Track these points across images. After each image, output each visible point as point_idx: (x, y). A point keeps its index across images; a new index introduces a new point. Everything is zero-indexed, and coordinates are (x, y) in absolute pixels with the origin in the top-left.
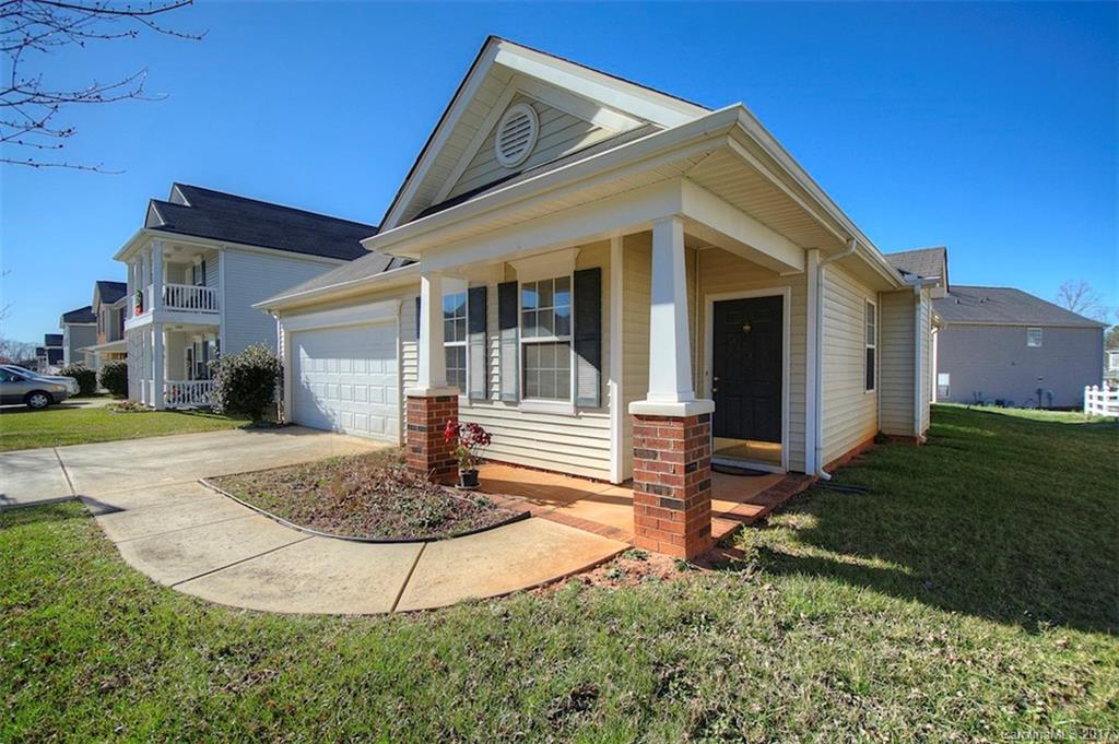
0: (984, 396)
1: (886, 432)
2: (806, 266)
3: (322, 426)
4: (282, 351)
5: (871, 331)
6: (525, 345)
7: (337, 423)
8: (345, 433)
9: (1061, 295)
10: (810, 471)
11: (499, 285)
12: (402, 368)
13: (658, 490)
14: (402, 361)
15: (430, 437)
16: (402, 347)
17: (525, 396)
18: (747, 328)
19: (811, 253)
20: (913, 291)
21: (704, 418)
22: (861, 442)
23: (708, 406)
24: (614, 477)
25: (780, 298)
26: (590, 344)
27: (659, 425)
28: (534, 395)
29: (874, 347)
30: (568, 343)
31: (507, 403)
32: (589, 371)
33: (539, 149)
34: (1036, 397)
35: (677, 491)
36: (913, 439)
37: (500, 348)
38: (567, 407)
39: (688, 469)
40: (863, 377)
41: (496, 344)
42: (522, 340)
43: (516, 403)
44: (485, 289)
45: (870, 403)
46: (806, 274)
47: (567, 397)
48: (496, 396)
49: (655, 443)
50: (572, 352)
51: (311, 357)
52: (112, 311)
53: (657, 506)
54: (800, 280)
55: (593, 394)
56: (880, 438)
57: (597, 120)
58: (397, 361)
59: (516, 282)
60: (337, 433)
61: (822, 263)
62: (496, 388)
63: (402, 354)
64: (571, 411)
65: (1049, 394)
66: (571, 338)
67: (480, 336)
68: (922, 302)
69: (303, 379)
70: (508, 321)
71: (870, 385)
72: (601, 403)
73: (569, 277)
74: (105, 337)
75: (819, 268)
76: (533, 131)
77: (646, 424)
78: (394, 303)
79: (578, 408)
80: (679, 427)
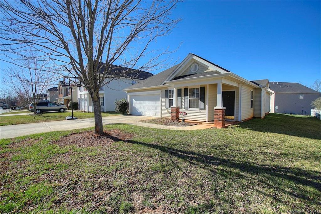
0: (287, 112)
1: (255, 116)
2: (239, 86)
3: (140, 115)
4: (128, 99)
5: (252, 96)
6: (189, 99)
7: (143, 114)
8: (145, 116)
9: (315, 84)
10: (239, 121)
11: (185, 89)
12: (161, 103)
13: (218, 119)
14: (161, 102)
15: (176, 114)
16: (161, 99)
17: (189, 108)
18: (228, 96)
19: (240, 84)
20: (260, 88)
21: (224, 109)
22: (250, 118)
23: (225, 108)
24: (207, 121)
25: (234, 91)
26: (203, 99)
27: (218, 110)
28: (191, 108)
29: (253, 99)
30: (198, 99)
31: (185, 109)
32: (202, 104)
33: (199, 70)
34: (302, 112)
35: (221, 119)
36: (260, 118)
37: (184, 100)
38: (198, 109)
39: (223, 116)
40: (250, 105)
41: (183, 99)
42: (189, 98)
43: (188, 109)
44: (181, 89)
45: (252, 110)
46: (239, 87)
47: (198, 108)
48: (183, 108)
49: (218, 113)
50: (199, 100)
51: (136, 101)
52: (64, 89)
53: (218, 121)
54: (238, 88)
55: (203, 107)
56: (254, 117)
57: (209, 68)
58: (160, 102)
59: (188, 89)
60: (143, 116)
61: (242, 86)
62: (183, 106)
63: (161, 100)
64: (199, 110)
65: (305, 111)
66: (199, 98)
67: (180, 97)
68: (263, 91)
69: (134, 105)
70: (186, 95)
71: (252, 107)
72: (204, 109)
73: (199, 88)
74: (62, 95)
75: (241, 87)
76: (197, 69)
77: (216, 110)
78: (160, 91)
79: (200, 109)
80: (222, 110)
